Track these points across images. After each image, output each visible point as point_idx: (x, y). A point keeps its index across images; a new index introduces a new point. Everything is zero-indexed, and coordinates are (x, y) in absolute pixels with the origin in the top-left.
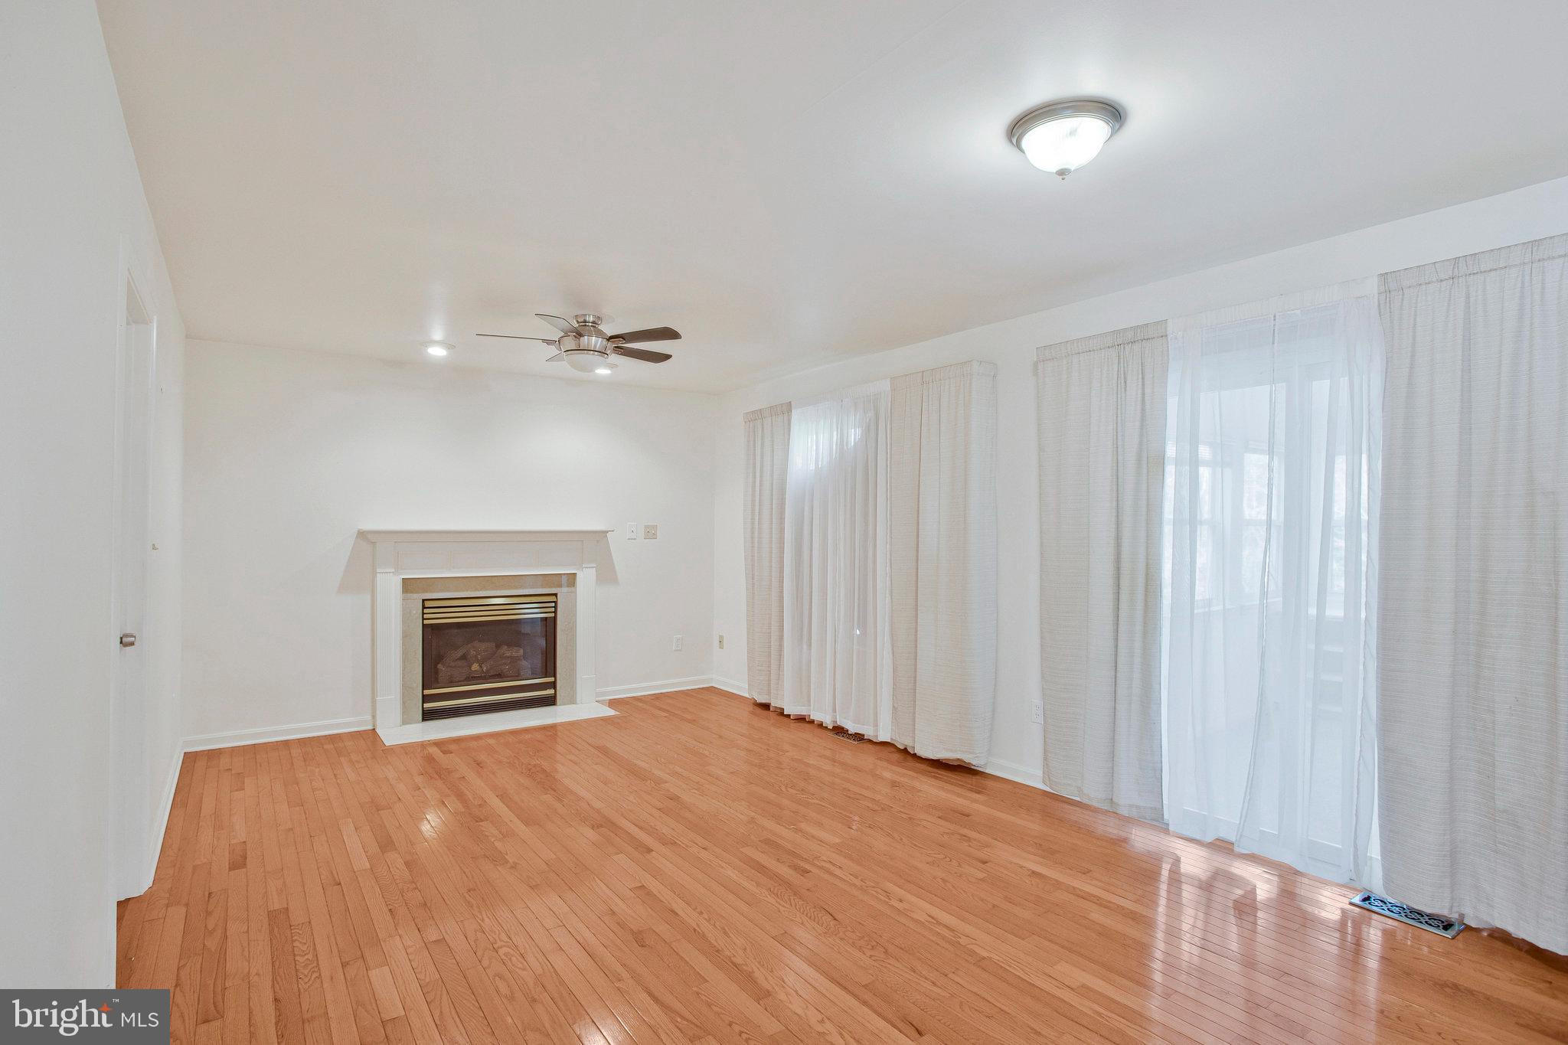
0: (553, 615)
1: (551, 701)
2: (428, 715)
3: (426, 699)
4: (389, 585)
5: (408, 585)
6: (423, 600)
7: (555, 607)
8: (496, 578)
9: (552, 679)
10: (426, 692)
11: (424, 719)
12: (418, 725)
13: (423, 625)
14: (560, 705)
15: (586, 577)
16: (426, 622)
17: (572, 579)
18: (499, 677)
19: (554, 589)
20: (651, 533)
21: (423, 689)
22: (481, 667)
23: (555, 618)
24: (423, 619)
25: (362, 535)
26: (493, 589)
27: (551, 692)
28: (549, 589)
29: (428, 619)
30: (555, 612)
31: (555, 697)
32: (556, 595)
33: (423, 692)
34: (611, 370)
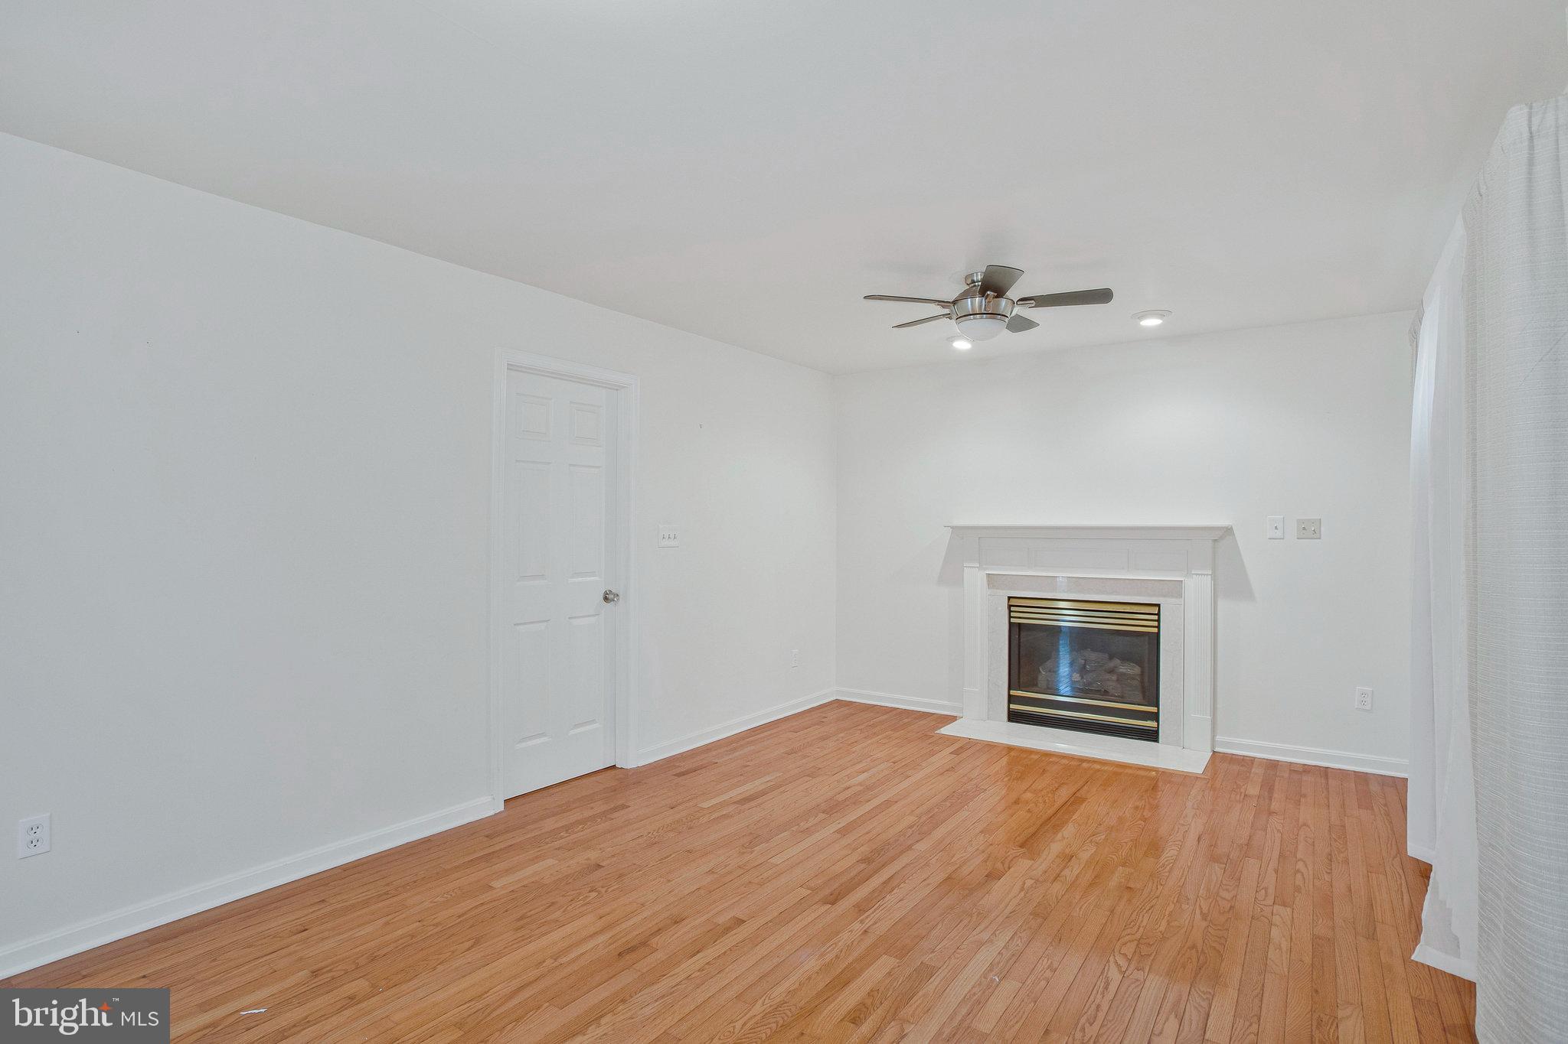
0: (1158, 630)
1: (1152, 736)
2: (1014, 717)
3: (1011, 699)
4: (975, 577)
5: (994, 581)
6: (1009, 598)
7: (1158, 620)
8: (1084, 580)
9: (1154, 709)
10: (1013, 692)
11: (1010, 720)
12: (1003, 724)
13: (1010, 622)
14: (1160, 744)
15: (1197, 586)
16: (1013, 620)
17: (1176, 589)
18: (1104, 694)
19: (1156, 598)
20: (1308, 530)
21: (1010, 688)
22: (1082, 678)
23: (1158, 634)
24: (1010, 617)
25: (954, 530)
26: (1080, 592)
27: (1152, 724)
28: (1149, 598)
29: (1014, 617)
30: (1158, 627)
31: (1157, 732)
32: (1159, 605)
33: (1009, 692)
34: (1161, 319)
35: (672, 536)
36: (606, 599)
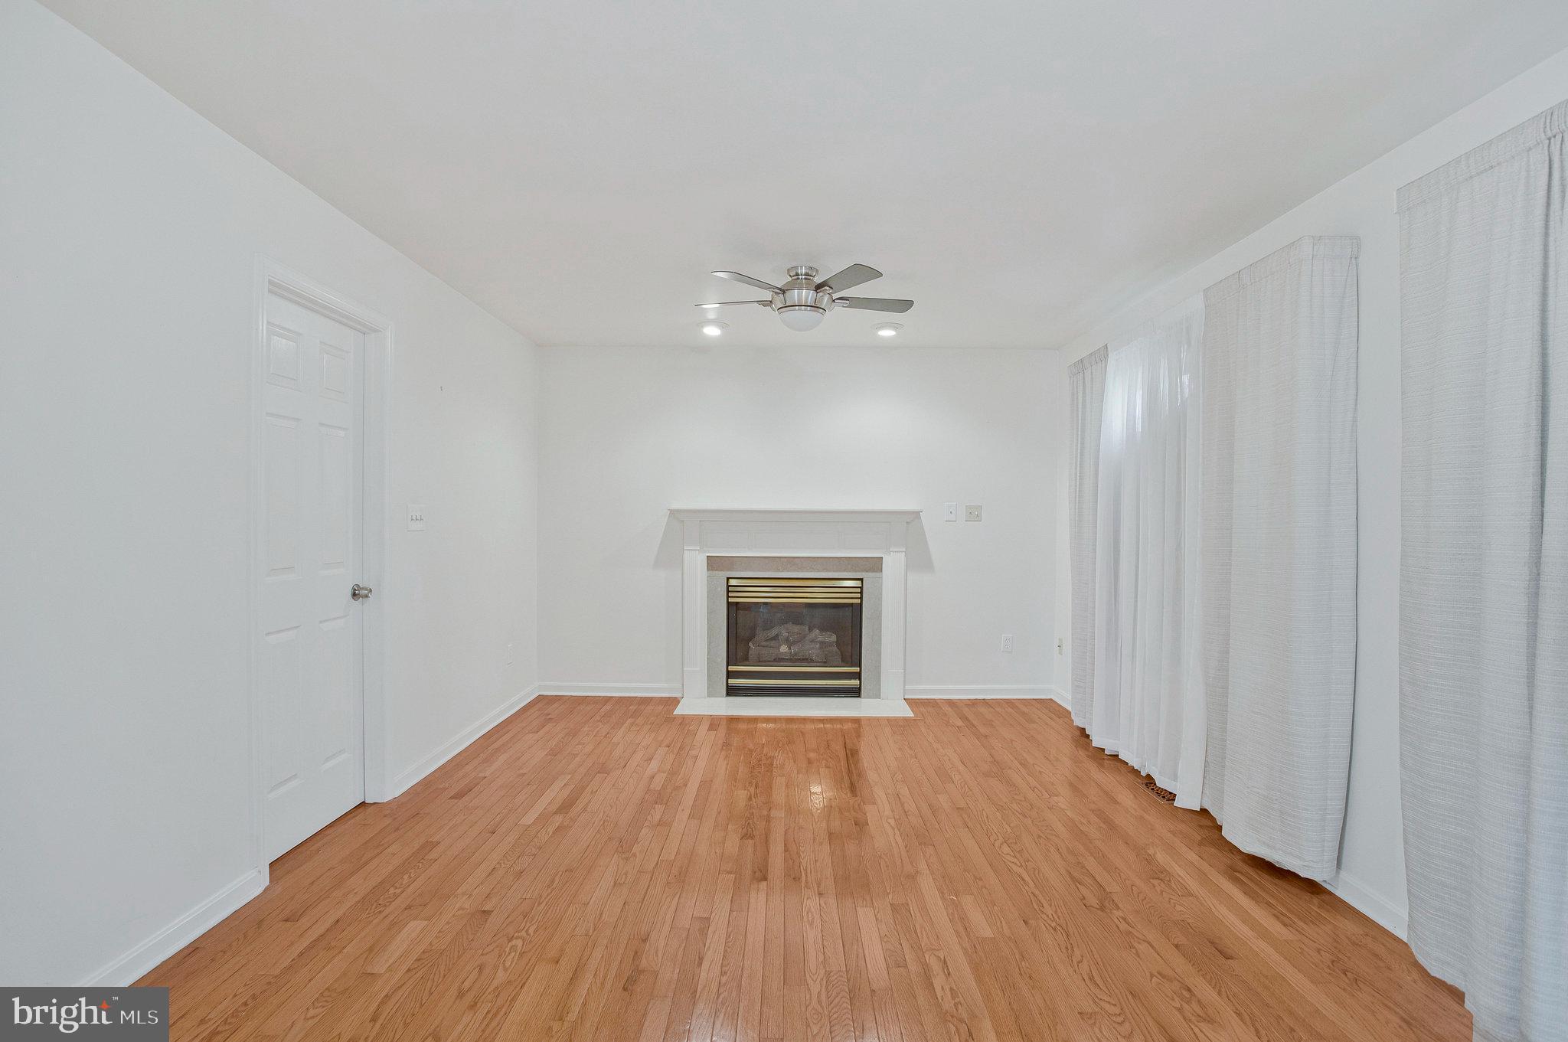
0: (859, 601)
1: (856, 692)
2: (731, 691)
3: (730, 675)
4: (696, 561)
5: (713, 563)
6: (728, 579)
7: (861, 593)
8: (799, 560)
9: (857, 669)
10: (731, 668)
11: (728, 695)
12: (720, 699)
13: (728, 602)
14: (864, 698)
15: (894, 563)
16: (730, 600)
17: (875, 565)
18: (807, 661)
19: (860, 573)
20: (974, 514)
21: (728, 665)
22: (790, 649)
23: (861, 604)
24: (728, 597)
25: (674, 513)
26: (794, 571)
27: (855, 682)
28: (854, 573)
29: (732, 597)
30: (861, 598)
31: (859, 689)
32: (862, 580)
33: (727, 668)
34: (896, 331)
35: (419, 518)
36: (354, 595)
